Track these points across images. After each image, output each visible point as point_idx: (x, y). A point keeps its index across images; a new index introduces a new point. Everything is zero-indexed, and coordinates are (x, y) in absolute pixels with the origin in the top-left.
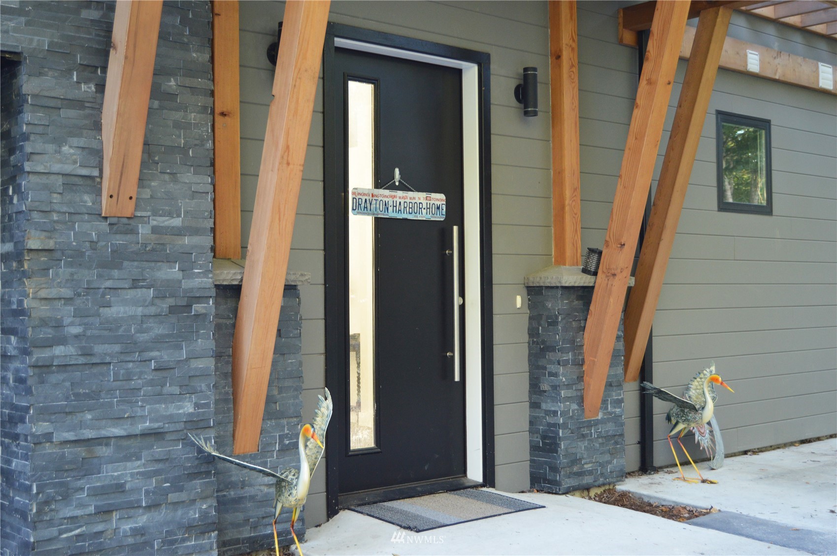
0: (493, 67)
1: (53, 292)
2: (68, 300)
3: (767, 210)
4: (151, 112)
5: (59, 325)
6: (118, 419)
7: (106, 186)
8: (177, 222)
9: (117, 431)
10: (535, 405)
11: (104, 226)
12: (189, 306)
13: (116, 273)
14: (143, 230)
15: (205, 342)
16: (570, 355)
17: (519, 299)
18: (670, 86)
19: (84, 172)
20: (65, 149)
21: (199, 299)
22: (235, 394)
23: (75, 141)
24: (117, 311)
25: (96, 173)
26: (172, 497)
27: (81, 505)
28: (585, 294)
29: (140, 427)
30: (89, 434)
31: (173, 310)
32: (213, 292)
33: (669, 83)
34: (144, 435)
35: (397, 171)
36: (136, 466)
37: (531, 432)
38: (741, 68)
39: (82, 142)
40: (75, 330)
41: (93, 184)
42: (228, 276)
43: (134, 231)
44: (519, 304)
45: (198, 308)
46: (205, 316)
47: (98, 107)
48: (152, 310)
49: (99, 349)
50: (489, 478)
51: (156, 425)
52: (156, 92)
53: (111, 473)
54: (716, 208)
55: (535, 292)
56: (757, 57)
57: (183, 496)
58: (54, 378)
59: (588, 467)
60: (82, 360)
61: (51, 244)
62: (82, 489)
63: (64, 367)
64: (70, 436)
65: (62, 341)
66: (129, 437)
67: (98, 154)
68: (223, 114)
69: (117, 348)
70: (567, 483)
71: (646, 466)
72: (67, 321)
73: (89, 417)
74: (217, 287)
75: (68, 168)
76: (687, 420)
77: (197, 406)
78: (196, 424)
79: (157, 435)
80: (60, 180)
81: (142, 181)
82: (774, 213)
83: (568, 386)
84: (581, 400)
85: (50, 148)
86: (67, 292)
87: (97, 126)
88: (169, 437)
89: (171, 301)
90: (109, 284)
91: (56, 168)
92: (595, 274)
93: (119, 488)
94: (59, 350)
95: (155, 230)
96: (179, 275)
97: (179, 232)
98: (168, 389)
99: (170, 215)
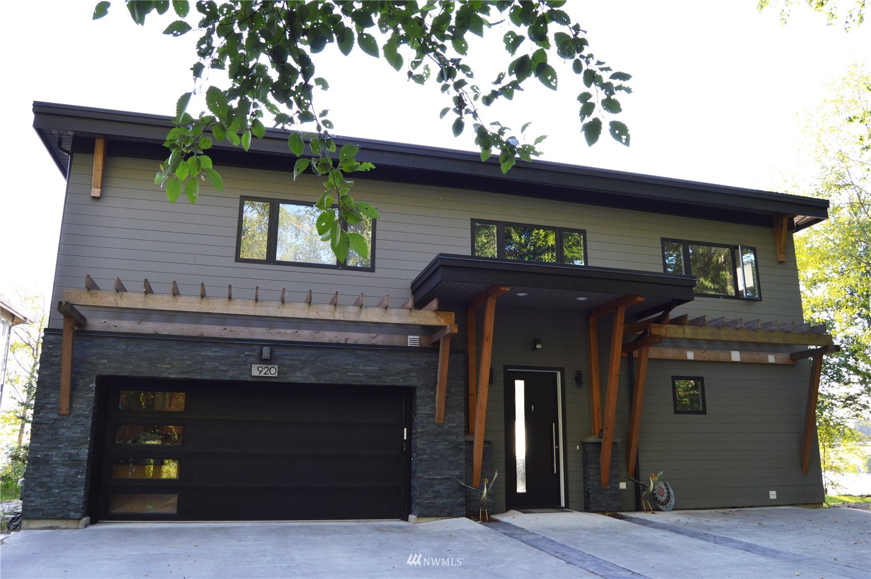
0: (566, 372)
1: (423, 442)
2: (427, 444)
3: (704, 412)
4: (447, 398)
5: (425, 450)
6: (439, 474)
7: (436, 416)
8: (455, 425)
9: (438, 477)
10: (585, 483)
11: (436, 426)
12: (458, 447)
13: (439, 438)
14: (446, 427)
15: (462, 456)
16: (594, 465)
17: (578, 447)
18: (618, 376)
19: (431, 413)
20: (427, 408)
21: (460, 445)
22: (472, 471)
23: (429, 406)
24: (439, 447)
25: (434, 413)
26: (453, 496)
27: (429, 495)
28: (599, 445)
29: (444, 477)
30: (432, 477)
31: (454, 447)
32: (464, 443)
33: (617, 375)
34: (445, 479)
35: (533, 406)
36: (442, 486)
37: (584, 492)
38: (684, 359)
39: (430, 406)
40: (428, 451)
41: (433, 416)
42: (469, 438)
43: (444, 427)
44: (578, 448)
45: (461, 447)
46: (462, 449)
47: (435, 397)
48: (449, 447)
49: (434, 456)
50: (567, 506)
51: (448, 476)
52: (447, 392)
53: (437, 488)
54: (673, 413)
55: (584, 445)
56: (693, 354)
57: (456, 496)
58: (423, 463)
59: (604, 504)
60: (430, 459)
61: (423, 431)
62: (430, 491)
63: (426, 460)
64: (427, 477)
65: (425, 454)
66: (442, 479)
67: (434, 408)
68: (471, 395)
69: (439, 456)
70: (594, 509)
71: (638, 509)
72: (427, 449)
73: (432, 473)
74: (466, 441)
75: (427, 412)
76: (645, 491)
77: (460, 472)
78: (460, 477)
79: (449, 479)
80: (425, 415)
81: (445, 415)
82: (707, 413)
83: (593, 476)
84: (600, 481)
85: (423, 408)
86: (426, 442)
87: (435, 402)
88: (452, 480)
89: (453, 445)
90: (437, 440)
91: (424, 412)
92: (602, 438)
93: (439, 492)
94: (424, 456)
95: (449, 427)
96: (455, 438)
97: (455, 427)
98: (452, 467)
99: (453, 423)
